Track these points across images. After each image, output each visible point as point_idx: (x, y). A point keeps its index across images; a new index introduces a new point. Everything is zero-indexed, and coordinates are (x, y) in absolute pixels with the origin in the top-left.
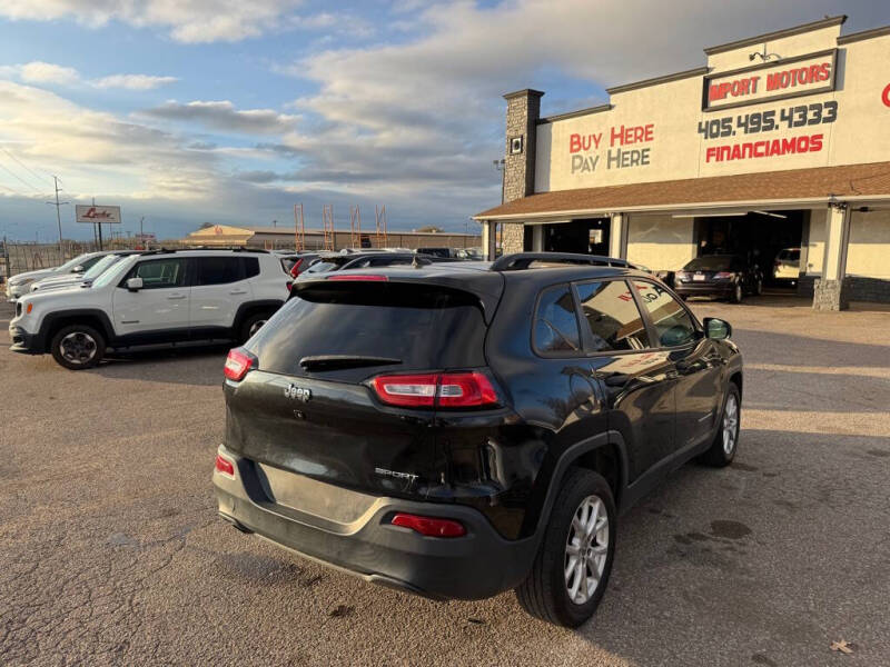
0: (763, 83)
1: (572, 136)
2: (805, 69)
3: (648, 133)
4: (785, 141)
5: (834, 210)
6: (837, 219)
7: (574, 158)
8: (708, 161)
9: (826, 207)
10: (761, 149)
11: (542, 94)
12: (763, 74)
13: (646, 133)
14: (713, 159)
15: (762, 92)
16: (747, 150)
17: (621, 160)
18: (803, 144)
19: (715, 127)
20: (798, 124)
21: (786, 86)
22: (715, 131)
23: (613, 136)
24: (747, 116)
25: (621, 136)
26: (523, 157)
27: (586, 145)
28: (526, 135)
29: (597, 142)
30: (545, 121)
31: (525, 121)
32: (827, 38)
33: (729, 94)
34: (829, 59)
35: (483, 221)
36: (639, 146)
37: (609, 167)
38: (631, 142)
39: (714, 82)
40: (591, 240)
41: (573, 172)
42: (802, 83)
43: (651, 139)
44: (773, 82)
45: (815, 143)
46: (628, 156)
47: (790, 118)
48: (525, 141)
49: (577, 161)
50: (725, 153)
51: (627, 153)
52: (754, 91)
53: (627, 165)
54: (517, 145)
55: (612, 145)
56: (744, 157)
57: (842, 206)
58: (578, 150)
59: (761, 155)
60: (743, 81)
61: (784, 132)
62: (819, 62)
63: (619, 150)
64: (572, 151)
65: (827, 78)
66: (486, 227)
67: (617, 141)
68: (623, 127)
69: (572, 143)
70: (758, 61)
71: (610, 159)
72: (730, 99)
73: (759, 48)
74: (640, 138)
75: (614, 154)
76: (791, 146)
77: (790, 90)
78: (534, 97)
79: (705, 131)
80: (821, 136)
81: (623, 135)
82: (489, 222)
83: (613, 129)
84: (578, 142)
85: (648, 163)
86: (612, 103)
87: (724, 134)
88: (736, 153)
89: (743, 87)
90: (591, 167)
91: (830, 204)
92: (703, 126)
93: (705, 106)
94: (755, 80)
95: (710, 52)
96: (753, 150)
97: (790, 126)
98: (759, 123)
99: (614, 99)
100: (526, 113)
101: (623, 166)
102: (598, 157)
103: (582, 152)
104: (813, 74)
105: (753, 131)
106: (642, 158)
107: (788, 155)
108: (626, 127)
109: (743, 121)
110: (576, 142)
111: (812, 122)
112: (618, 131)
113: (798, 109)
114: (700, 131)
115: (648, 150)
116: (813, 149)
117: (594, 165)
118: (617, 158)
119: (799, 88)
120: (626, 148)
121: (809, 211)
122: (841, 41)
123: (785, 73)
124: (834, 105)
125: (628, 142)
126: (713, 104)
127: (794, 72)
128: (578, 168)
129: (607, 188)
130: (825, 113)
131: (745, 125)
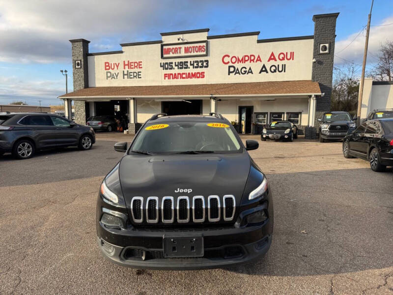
0: (183, 50)
1: (106, 63)
2: (197, 47)
3: (140, 65)
4: (192, 73)
5: (212, 100)
6: (213, 103)
7: (107, 72)
8: (165, 79)
9: (209, 99)
10: (184, 76)
11: (89, 42)
12: (183, 47)
13: (139, 65)
14: (167, 78)
15: (183, 54)
16: (179, 76)
17: (129, 75)
18: (198, 75)
19: (166, 65)
20: (196, 67)
21: (191, 52)
22: (167, 67)
23: (125, 65)
24: (178, 62)
25: (128, 65)
26: (82, 70)
27: (113, 67)
28: (82, 60)
29: (117, 66)
30: (91, 55)
31: (82, 53)
32: (203, 36)
33: (171, 53)
34: (204, 44)
35: (64, 99)
36: (137, 70)
37: (124, 78)
38: (132, 68)
39: (165, 47)
40: (115, 110)
41: (107, 79)
42: (197, 52)
43: (141, 68)
44: (187, 50)
45: (202, 75)
46: (132, 74)
47: (193, 65)
48: (82, 63)
49: (109, 74)
50: (171, 76)
51: (132, 73)
52: (180, 53)
53: (132, 78)
54: (78, 64)
55: (125, 68)
56: (178, 78)
57: (214, 98)
58: (109, 69)
59: (184, 78)
60: (176, 48)
61: (191, 70)
62: (202, 44)
63: (128, 71)
64: (106, 69)
65: (204, 51)
66: (66, 102)
67: (127, 67)
68: (128, 61)
69: (106, 66)
70: (181, 41)
71: (124, 75)
72: (171, 55)
73: (181, 36)
74: (137, 67)
75: (126, 73)
76: (194, 75)
77: (192, 54)
78: (85, 43)
79: (163, 66)
80: (204, 73)
81: (129, 65)
82: (68, 99)
83: (124, 62)
84: (108, 66)
85: (141, 78)
86: (123, 50)
87: (170, 69)
88: (175, 77)
89: (176, 51)
90: (116, 77)
91: (211, 98)
92: (162, 65)
93: (162, 57)
94: (180, 48)
95: (163, 34)
96: (181, 75)
97: (193, 68)
98: (182, 65)
99: (124, 49)
100: (82, 50)
101: (130, 78)
102: (118, 73)
103: (110, 70)
104: (200, 49)
105: (181, 68)
106: (138, 75)
107: (194, 79)
108: (130, 62)
109: (177, 64)
110: (107, 66)
111: (201, 67)
112: (126, 63)
113: (196, 62)
114: (161, 66)
115: (140, 72)
116: (202, 77)
117: (117, 76)
118: (127, 75)
119: (195, 54)
120: (130, 70)
121: (202, 100)
122: (209, 38)
123: (190, 47)
124: (207, 61)
125: (131, 68)
126: (165, 56)
127: (194, 47)
128: (109, 77)
129: (124, 87)
130: (205, 64)
131: (178, 66)
